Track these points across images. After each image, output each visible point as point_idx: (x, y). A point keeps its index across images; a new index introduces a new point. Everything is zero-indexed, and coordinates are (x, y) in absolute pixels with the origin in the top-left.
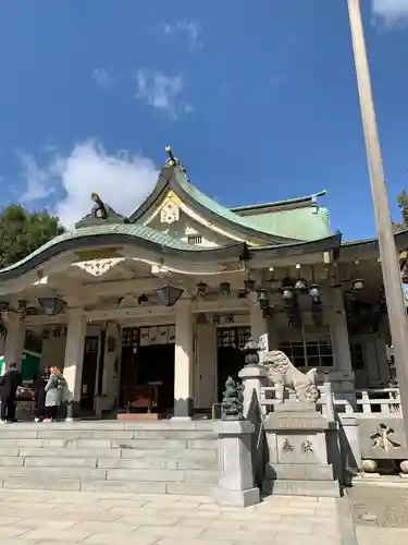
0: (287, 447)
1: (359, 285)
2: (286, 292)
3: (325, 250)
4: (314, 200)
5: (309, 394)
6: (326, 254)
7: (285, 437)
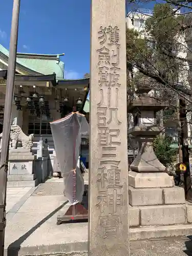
0: (14, 167)
1: (66, 100)
2: (28, 98)
3: (48, 81)
4: (58, 57)
5: (28, 145)
6: (48, 83)
7: (15, 163)
